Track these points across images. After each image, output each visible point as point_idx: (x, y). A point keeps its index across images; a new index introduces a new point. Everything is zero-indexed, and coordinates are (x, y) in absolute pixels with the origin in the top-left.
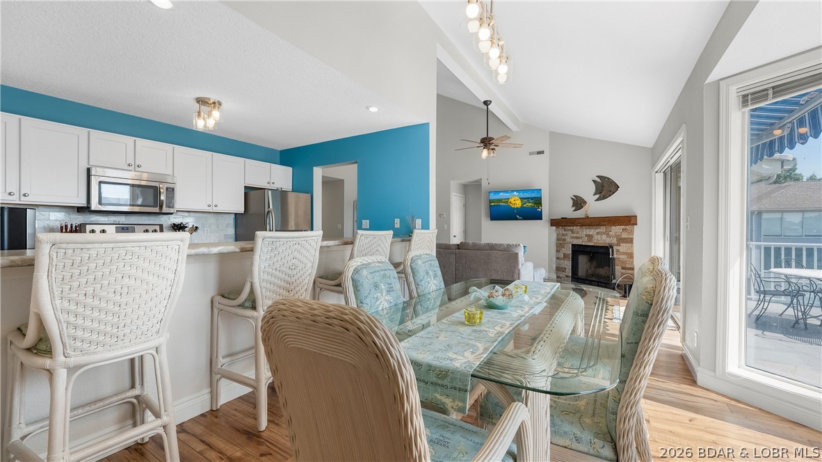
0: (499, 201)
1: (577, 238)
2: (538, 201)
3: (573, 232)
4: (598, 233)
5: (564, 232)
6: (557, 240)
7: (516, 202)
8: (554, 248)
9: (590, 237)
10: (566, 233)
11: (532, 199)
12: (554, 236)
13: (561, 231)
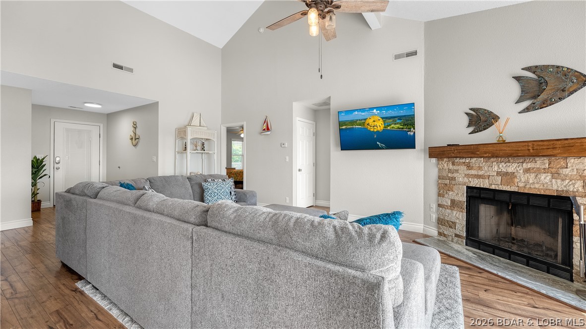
0: (353, 122)
1: (479, 177)
2: (409, 121)
3: (469, 167)
4: (527, 171)
5: (451, 167)
6: (439, 178)
7: (377, 124)
8: (433, 191)
9: (508, 177)
10: (455, 168)
11: (400, 118)
12: (434, 173)
13: (446, 164)
